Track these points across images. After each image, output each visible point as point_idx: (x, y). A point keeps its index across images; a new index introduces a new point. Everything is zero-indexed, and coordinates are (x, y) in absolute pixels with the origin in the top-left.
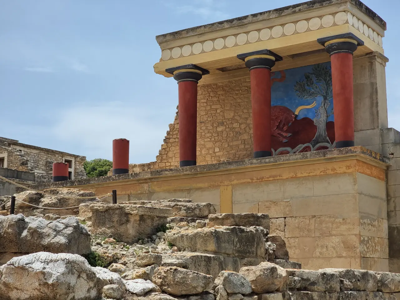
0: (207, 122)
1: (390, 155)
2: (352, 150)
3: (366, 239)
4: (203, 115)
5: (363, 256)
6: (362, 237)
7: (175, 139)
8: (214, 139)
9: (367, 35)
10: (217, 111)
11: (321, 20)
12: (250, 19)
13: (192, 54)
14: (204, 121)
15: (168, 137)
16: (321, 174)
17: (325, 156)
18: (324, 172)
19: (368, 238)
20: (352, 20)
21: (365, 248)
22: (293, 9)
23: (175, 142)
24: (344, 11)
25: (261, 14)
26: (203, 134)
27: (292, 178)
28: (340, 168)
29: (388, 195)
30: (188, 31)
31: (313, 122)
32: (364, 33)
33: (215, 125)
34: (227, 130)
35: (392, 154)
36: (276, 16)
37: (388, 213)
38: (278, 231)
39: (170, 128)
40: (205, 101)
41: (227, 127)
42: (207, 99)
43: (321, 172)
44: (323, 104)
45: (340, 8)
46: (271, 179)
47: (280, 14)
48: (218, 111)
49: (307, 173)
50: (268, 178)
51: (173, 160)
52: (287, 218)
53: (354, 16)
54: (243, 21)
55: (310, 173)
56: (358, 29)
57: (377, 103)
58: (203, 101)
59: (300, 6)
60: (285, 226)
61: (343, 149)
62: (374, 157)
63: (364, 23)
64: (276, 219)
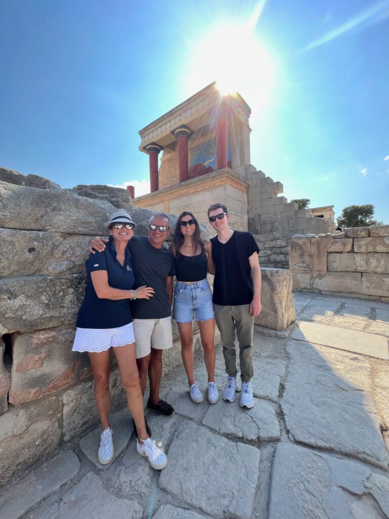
2: (223, 170)
12: (176, 109)
13: (153, 137)
16: (208, 188)
17: (209, 177)
28: (217, 183)
29: (248, 201)
30: (150, 125)
35: (251, 179)
37: (248, 211)
44: (217, 158)
46: (185, 194)
47: (189, 102)
49: (202, 188)
54: (172, 112)
57: (244, 152)
61: (218, 171)
62: (238, 177)
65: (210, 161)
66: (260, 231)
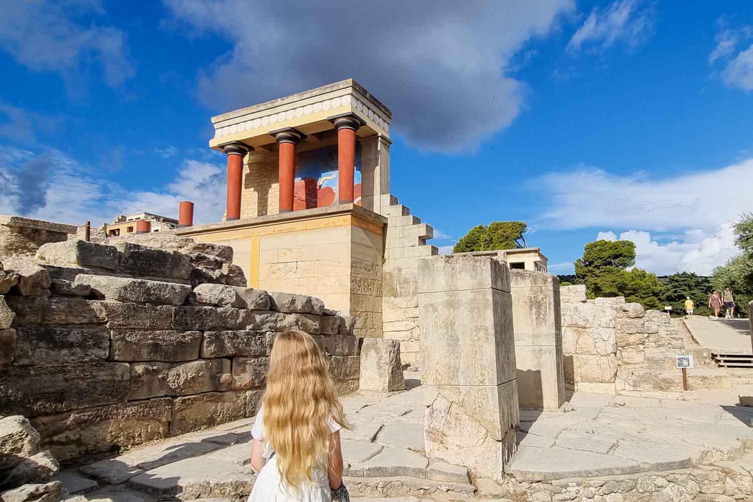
2: (347, 206)
5: (353, 293)
6: (353, 277)
9: (371, 119)
11: (332, 102)
13: (237, 132)
16: (325, 226)
20: (356, 103)
21: (357, 286)
24: (349, 94)
27: (303, 230)
31: (332, 190)
32: (368, 116)
35: (389, 215)
38: (291, 273)
45: (346, 92)
48: (266, 183)
50: (286, 230)
52: (298, 262)
53: (358, 100)
55: (316, 226)
60: (297, 268)
63: (369, 109)
64: (290, 263)
66: (400, 293)
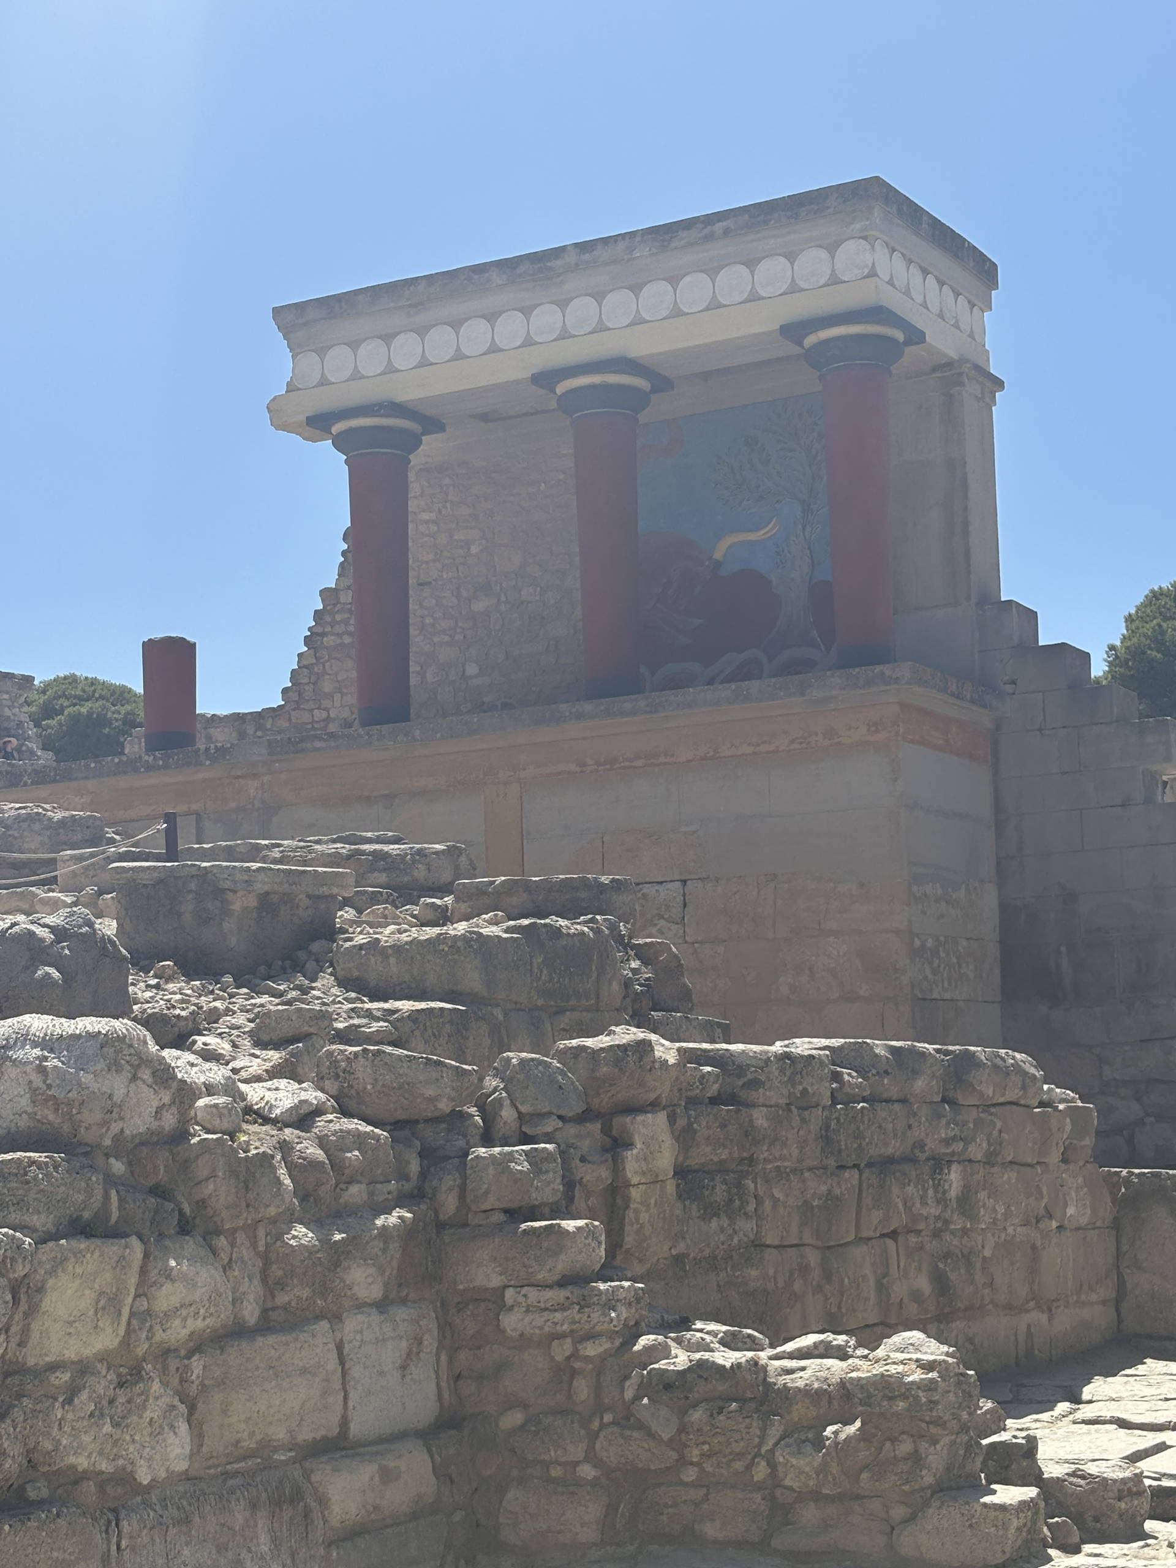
0: (440, 583)
1: (1005, 684)
2: (887, 673)
3: (930, 943)
4: (427, 563)
5: (920, 996)
6: (916, 939)
7: (340, 635)
8: (461, 637)
9: (935, 309)
10: (469, 549)
11: (792, 264)
12: (571, 258)
13: (390, 369)
14: (430, 580)
15: (319, 630)
16: (792, 747)
17: (803, 694)
18: (801, 743)
19: (938, 940)
20: (889, 265)
21: (928, 971)
22: (705, 227)
23: (342, 645)
24: (865, 238)
25: (605, 241)
26: (428, 620)
27: (702, 759)
28: (850, 729)
29: (998, 807)
30: (375, 292)
31: (769, 583)
32: (925, 305)
33: (464, 593)
34: (503, 607)
35: (1014, 683)
36: (654, 250)
37: (998, 864)
38: (662, 923)
39: (323, 601)
40: (433, 516)
41: (503, 599)
42: (440, 511)
43: (792, 742)
44: (800, 527)
45: (852, 226)
46: (639, 763)
47: (665, 243)
48: (474, 549)
49: (749, 745)
50: (630, 760)
51: (337, 703)
52: (689, 883)
53: (894, 250)
54: (548, 264)
55: (758, 745)
56: (908, 293)
57: (966, 524)
58: (425, 516)
59: (726, 219)
60: (685, 906)
61: (859, 673)
62: (953, 694)
63: (925, 272)
64: (657, 887)
65: (752, 536)
66: (1075, 986)
